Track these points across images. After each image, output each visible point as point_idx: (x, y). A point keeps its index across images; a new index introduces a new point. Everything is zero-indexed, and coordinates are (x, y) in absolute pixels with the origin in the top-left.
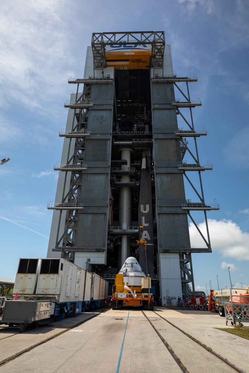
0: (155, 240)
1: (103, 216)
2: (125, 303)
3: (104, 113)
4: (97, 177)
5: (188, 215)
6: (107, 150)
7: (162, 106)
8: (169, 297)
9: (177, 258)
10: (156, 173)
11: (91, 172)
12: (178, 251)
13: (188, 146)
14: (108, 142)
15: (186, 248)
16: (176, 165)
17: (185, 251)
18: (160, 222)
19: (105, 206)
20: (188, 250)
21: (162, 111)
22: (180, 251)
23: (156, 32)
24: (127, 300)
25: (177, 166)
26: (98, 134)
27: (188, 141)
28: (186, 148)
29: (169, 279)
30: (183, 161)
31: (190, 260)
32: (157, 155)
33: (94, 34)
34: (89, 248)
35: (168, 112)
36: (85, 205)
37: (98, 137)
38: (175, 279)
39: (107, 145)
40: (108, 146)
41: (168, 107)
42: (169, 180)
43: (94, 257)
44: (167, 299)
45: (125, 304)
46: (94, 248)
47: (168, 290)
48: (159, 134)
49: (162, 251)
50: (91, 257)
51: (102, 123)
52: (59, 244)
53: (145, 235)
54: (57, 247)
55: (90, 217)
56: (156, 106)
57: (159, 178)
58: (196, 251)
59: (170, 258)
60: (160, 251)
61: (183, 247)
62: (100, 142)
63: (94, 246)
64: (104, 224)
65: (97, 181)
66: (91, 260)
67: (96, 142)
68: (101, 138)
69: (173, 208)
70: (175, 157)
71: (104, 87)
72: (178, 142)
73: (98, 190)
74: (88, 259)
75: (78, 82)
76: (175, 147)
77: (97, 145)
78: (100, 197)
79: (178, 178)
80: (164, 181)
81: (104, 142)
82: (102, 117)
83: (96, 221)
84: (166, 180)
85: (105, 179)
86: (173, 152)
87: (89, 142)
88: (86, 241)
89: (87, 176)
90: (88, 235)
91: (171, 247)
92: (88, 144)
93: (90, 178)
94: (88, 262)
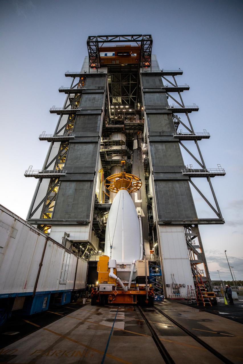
0: (150, 217)
1: (89, 183)
2: (111, 299)
3: (97, 96)
4: (85, 146)
5: (189, 182)
7: (151, 90)
8: (176, 285)
9: (182, 232)
10: (150, 142)
11: (79, 141)
12: (182, 223)
13: (180, 120)
14: (99, 116)
15: (192, 218)
16: (170, 134)
17: (191, 222)
18: (158, 190)
19: (92, 172)
20: (194, 221)
21: (152, 94)
22: (184, 222)
23: (144, 35)
24: (113, 295)
25: (172, 135)
26: (89, 111)
27: (179, 117)
28: (179, 122)
29: (173, 259)
30: (177, 131)
31: (197, 235)
32: (150, 127)
33: (90, 37)
34: (70, 220)
35: (158, 95)
36: (68, 172)
37: (89, 112)
38: (181, 259)
39: (98, 119)
40: (98, 120)
41: (158, 90)
42: (164, 148)
43: (75, 232)
44: (174, 287)
45: (111, 301)
46: (76, 220)
47: (174, 275)
48: (151, 110)
49: (162, 223)
50: (71, 232)
51: (94, 103)
52: (32, 216)
53: (139, 212)
54: (30, 219)
55: (73, 185)
56: (146, 90)
57: (153, 146)
58: (206, 222)
59: (172, 232)
60: (160, 223)
61: (188, 217)
62: (90, 117)
63: (76, 218)
64: (90, 192)
65: (85, 150)
66: (70, 235)
67: (87, 117)
68: (92, 113)
69: (172, 174)
70: (168, 128)
71: (97, 79)
72: (170, 116)
73: (85, 158)
74: (65, 234)
75: (74, 76)
76: (167, 121)
77: (88, 119)
78: (87, 165)
79: (174, 146)
80: (159, 149)
81: (94, 116)
82: (94, 98)
83: (80, 189)
84: (161, 148)
85: (94, 148)
86: (166, 124)
87: (80, 117)
88: (66, 212)
89: (75, 145)
90: (69, 205)
91: (172, 218)
92: (78, 118)
93: (77, 147)
94: (65, 236)
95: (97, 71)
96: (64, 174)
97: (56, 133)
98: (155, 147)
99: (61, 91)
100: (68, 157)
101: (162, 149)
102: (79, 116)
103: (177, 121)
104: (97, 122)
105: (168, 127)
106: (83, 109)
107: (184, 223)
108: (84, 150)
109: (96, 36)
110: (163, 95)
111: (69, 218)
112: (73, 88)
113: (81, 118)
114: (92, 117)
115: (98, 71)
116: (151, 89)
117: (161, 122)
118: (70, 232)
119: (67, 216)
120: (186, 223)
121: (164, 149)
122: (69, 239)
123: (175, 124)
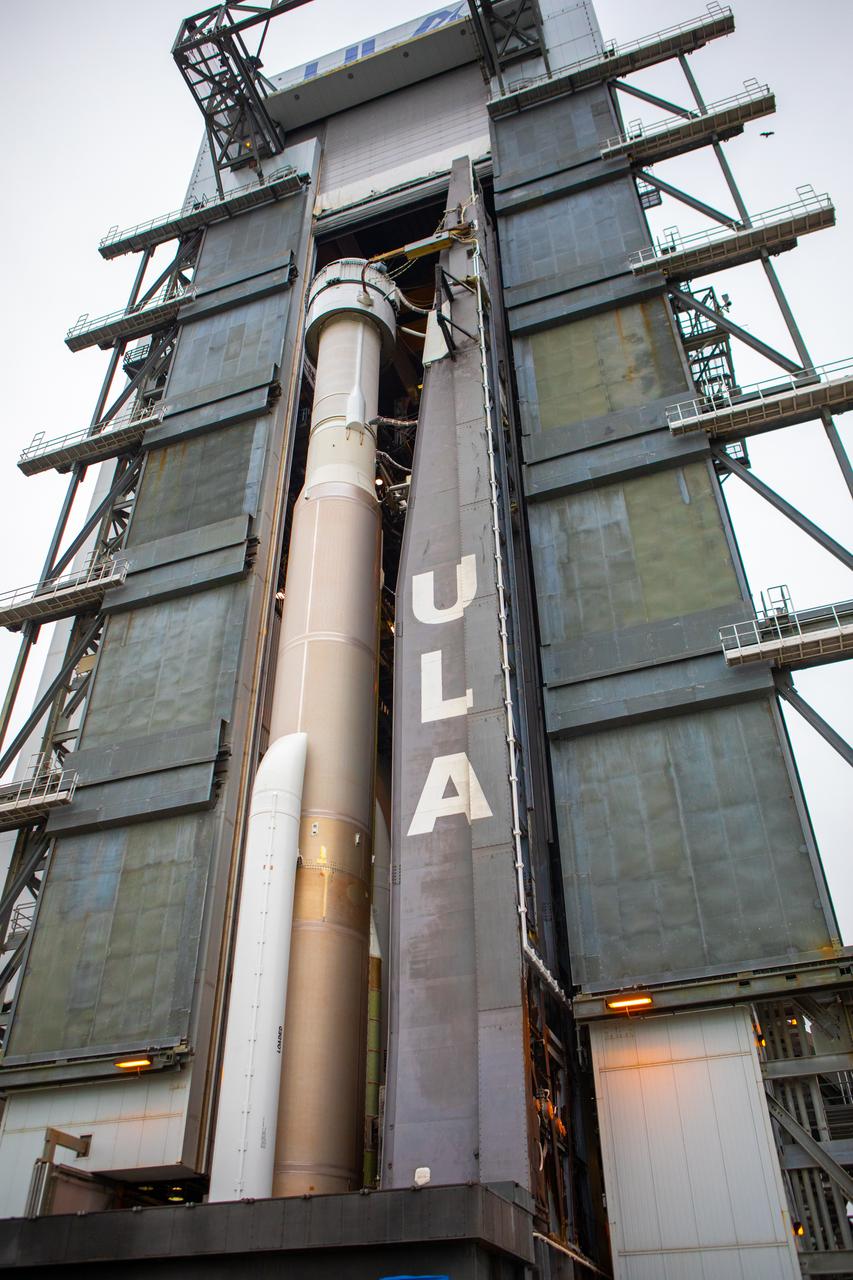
1: (193, 823)
3: (251, 316)
5: (785, 705)
6: (251, 464)
7: (546, 188)
9: (741, 1054)
11: (147, 594)
12: (735, 993)
13: (730, 316)
14: (261, 429)
15: (800, 950)
16: (655, 420)
20: (818, 966)
21: (549, 209)
25: (660, 424)
26: (208, 408)
27: (725, 297)
28: (723, 331)
29: (682, 1250)
33: (188, 23)
34: (87, 1052)
35: (585, 201)
36: (86, 781)
37: (207, 416)
38: (737, 1246)
39: (251, 441)
40: (254, 445)
42: (620, 514)
43: (118, 1121)
50: (102, 1122)
51: (236, 355)
55: (114, 848)
56: (518, 195)
57: (555, 520)
61: (769, 950)
62: (215, 441)
63: (118, 1038)
64: (195, 876)
65: (181, 633)
66: (94, 1142)
67: (197, 447)
68: (222, 418)
69: (660, 674)
70: (648, 383)
71: (257, 222)
72: (660, 311)
73: (178, 682)
74: (54, 1138)
75: (145, 243)
76: (640, 340)
77: (203, 458)
78: (185, 718)
79: (680, 493)
80: (588, 532)
81: (234, 432)
82: (239, 332)
83: (148, 866)
84: (600, 525)
85: (227, 611)
86: (633, 364)
87: (165, 457)
88: (71, 1010)
89: (131, 619)
90: (88, 966)
91: (666, 968)
92: (154, 465)
93: (143, 625)
94: (49, 1152)
95: (260, 175)
96: (62, 795)
97: (48, 577)
98: (562, 523)
99: (76, 343)
100: (95, 693)
101: (607, 527)
102: (158, 455)
103: (707, 325)
104: (248, 461)
105: (643, 378)
106: (180, 408)
107: (745, 992)
108: (172, 637)
109: (218, 7)
110: (614, 196)
111: (83, 1046)
112: (138, 308)
113: (167, 459)
114: (220, 439)
115: (266, 174)
116: (545, 182)
117: (601, 362)
118: (94, 1123)
119: (76, 1030)
120: (757, 987)
121: (617, 524)
122: (87, 1166)
123: (687, 350)
